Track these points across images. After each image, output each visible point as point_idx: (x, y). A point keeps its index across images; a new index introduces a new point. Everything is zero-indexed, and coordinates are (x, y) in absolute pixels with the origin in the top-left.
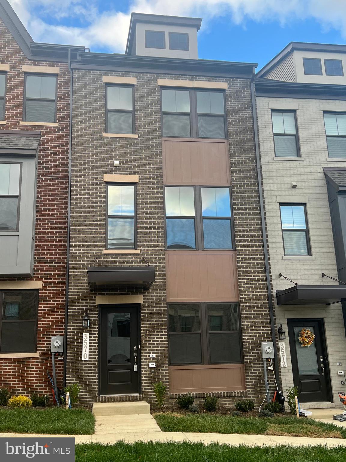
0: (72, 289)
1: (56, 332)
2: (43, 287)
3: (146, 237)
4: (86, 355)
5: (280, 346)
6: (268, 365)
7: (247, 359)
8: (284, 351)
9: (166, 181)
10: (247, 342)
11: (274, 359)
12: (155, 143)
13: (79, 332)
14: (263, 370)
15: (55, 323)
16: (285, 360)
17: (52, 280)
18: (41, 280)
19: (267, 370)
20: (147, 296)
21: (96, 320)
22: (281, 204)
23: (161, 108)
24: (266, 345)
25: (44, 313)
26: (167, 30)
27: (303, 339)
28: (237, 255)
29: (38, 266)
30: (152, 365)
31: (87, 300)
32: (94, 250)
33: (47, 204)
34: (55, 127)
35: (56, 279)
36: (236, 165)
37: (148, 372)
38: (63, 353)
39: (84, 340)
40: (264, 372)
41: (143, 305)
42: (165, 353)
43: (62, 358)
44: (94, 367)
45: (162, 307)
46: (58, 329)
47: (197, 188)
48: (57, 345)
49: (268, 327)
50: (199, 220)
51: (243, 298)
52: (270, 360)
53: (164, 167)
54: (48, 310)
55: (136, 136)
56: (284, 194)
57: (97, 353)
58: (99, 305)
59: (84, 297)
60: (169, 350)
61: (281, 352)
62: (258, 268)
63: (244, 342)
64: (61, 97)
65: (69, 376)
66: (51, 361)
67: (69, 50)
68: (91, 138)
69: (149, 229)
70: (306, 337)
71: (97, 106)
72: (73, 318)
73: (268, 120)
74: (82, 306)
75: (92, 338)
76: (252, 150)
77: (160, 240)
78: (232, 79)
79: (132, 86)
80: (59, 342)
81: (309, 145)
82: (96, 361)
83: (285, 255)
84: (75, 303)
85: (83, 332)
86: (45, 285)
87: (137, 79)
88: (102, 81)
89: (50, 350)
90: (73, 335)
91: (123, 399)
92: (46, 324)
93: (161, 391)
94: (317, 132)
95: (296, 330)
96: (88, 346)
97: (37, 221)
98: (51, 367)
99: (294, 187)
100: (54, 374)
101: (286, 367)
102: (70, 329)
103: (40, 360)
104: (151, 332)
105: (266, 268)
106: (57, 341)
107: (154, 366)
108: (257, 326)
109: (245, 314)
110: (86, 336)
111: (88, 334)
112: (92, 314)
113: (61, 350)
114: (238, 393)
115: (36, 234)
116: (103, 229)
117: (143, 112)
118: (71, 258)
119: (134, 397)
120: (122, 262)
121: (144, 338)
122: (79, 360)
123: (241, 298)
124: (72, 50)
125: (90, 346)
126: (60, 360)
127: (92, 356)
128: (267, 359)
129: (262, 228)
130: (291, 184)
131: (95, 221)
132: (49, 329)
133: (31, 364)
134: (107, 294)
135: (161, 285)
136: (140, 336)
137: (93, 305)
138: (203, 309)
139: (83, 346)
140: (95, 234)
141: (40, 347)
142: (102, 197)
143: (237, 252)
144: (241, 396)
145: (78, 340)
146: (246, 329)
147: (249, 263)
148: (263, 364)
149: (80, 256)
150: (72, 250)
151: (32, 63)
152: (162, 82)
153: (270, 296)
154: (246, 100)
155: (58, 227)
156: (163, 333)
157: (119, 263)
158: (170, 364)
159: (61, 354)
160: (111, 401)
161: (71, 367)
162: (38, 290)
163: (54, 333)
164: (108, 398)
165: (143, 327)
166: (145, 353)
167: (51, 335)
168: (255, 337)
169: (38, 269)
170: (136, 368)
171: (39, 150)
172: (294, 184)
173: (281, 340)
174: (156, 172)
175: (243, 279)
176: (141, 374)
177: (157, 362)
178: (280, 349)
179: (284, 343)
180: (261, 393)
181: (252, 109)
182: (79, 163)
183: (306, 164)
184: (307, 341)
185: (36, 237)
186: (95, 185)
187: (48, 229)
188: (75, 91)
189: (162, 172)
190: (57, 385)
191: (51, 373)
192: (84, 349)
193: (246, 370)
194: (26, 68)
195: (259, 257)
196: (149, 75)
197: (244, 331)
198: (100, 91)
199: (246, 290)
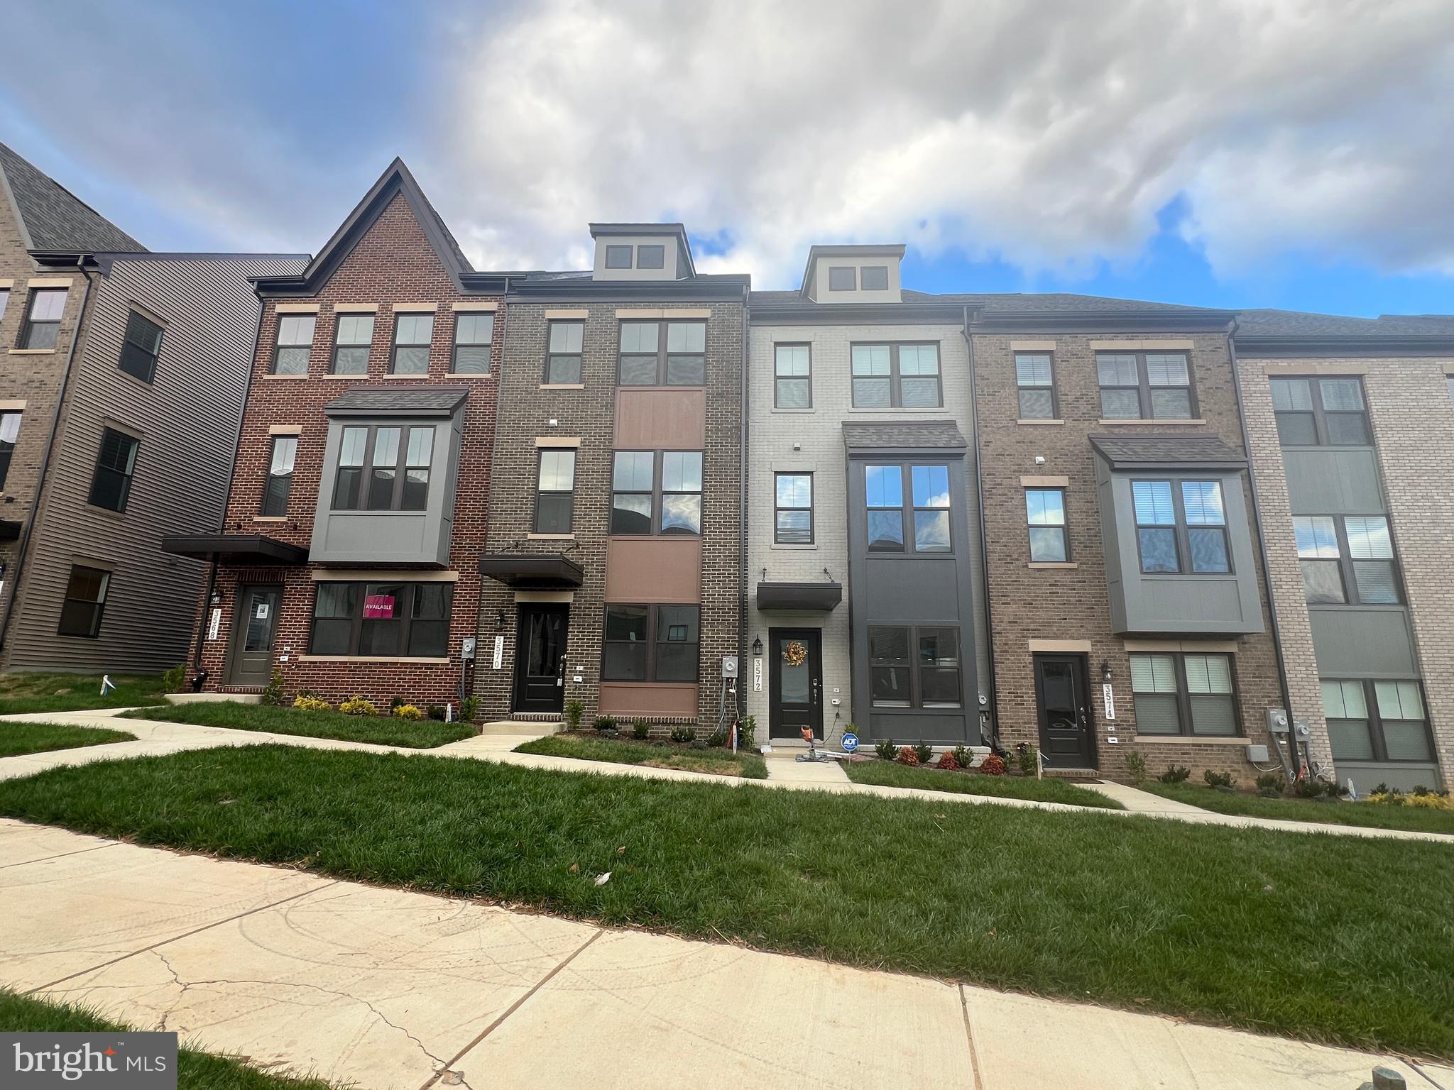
1: (469, 634)
2: (459, 580)
3: (584, 518)
4: (498, 662)
5: (756, 663)
6: (729, 686)
7: (703, 677)
8: (760, 669)
9: (616, 445)
10: (705, 656)
11: (737, 679)
12: (606, 394)
13: (492, 634)
14: (721, 692)
15: (470, 624)
16: (760, 682)
17: (470, 571)
18: (457, 570)
19: (727, 692)
20: (578, 594)
21: (513, 621)
22: (777, 473)
23: (618, 348)
24: (728, 661)
25: (458, 610)
26: (636, 243)
27: (789, 655)
28: (704, 542)
29: (455, 553)
30: (578, 679)
31: (505, 597)
32: (517, 534)
33: (471, 476)
34: (486, 379)
36: (714, 421)
37: (572, 688)
38: (474, 659)
39: (496, 644)
40: (721, 695)
41: (573, 604)
42: (595, 665)
43: (473, 666)
44: (507, 678)
45: (598, 608)
46: (470, 631)
47: (658, 452)
48: (468, 650)
49: (735, 638)
50: (657, 496)
51: (705, 599)
52: (732, 681)
53: (616, 426)
54: (463, 607)
55: (582, 386)
56: (781, 460)
57: (512, 661)
58: (518, 603)
59: (500, 593)
60: (602, 662)
61: (751, 671)
62: (729, 560)
63: (702, 656)
64: (497, 340)
65: (477, 687)
66: (461, 669)
67: (507, 278)
68: (525, 391)
69: (588, 508)
70: (795, 653)
71: (536, 349)
72: (486, 617)
73: (768, 358)
74: (497, 603)
75: (507, 643)
76: (737, 401)
77: (604, 523)
78: (717, 304)
79: (582, 321)
80: (470, 645)
81: (825, 390)
82: (510, 671)
83: (776, 543)
85: (497, 635)
86: (462, 576)
87: (589, 311)
88: (544, 317)
89: (461, 655)
90: (485, 638)
91: (538, 719)
92: (459, 624)
93: (576, 712)
94: (838, 372)
95: (783, 642)
96: (501, 652)
97: (457, 498)
98: (462, 676)
99: (797, 449)
100: (463, 684)
101: (761, 690)
102: (483, 631)
103: (450, 667)
104: (580, 639)
105: (741, 559)
106: (468, 644)
108: (721, 635)
109: (706, 620)
111: (502, 637)
112: (509, 614)
113: (472, 656)
114: (682, 719)
116: (530, 508)
117: (593, 355)
119: (552, 717)
120: (551, 549)
121: (570, 646)
122: (490, 668)
123: (702, 598)
124: (510, 279)
125: (503, 652)
126: (471, 668)
127: (505, 665)
128: (728, 679)
129: (740, 505)
130: (793, 445)
131: (522, 498)
132: (462, 631)
133: (439, 671)
134: (529, 590)
135: (598, 579)
136: (567, 643)
137: (511, 602)
138: (652, 610)
139: (495, 652)
140: (520, 514)
141: (449, 651)
142: (533, 466)
143: (704, 539)
144: (689, 724)
145: (490, 645)
146: (705, 639)
147: (719, 553)
148: (722, 685)
149: (499, 541)
150: (491, 534)
151: (465, 299)
152: (621, 313)
154: (735, 331)
156: (596, 641)
157: (547, 550)
158: (602, 679)
159: (472, 660)
160: (524, 720)
161: (481, 677)
162: (453, 582)
163: (466, 636)
164: (520, 716)
165: (571, 632)
166: (570, 664)
167: (463, 638)
168: (716, 650)
169: (454, 557)
170: (559, 683)
172: (797, 445)
173: (756, 656)
174: (604, 433)
175: (709, 574)
176: (564, 690)
177: (585, 675)
178: (751, 667)
179: (758, 659)
181: (744, 345)
182: (507, 424)
183: (818, 418)
184: (795, 658)
185: (455, 518)
186: (525, 452)
189: (612, 433)
191: (461, 683)
192: (496, 656)
193: (700, 692)
194: (457, 307)
195: (733, 546)
196: (605, 306)
197: (703, 641)
198: (542, 330)
199: (711, 588)
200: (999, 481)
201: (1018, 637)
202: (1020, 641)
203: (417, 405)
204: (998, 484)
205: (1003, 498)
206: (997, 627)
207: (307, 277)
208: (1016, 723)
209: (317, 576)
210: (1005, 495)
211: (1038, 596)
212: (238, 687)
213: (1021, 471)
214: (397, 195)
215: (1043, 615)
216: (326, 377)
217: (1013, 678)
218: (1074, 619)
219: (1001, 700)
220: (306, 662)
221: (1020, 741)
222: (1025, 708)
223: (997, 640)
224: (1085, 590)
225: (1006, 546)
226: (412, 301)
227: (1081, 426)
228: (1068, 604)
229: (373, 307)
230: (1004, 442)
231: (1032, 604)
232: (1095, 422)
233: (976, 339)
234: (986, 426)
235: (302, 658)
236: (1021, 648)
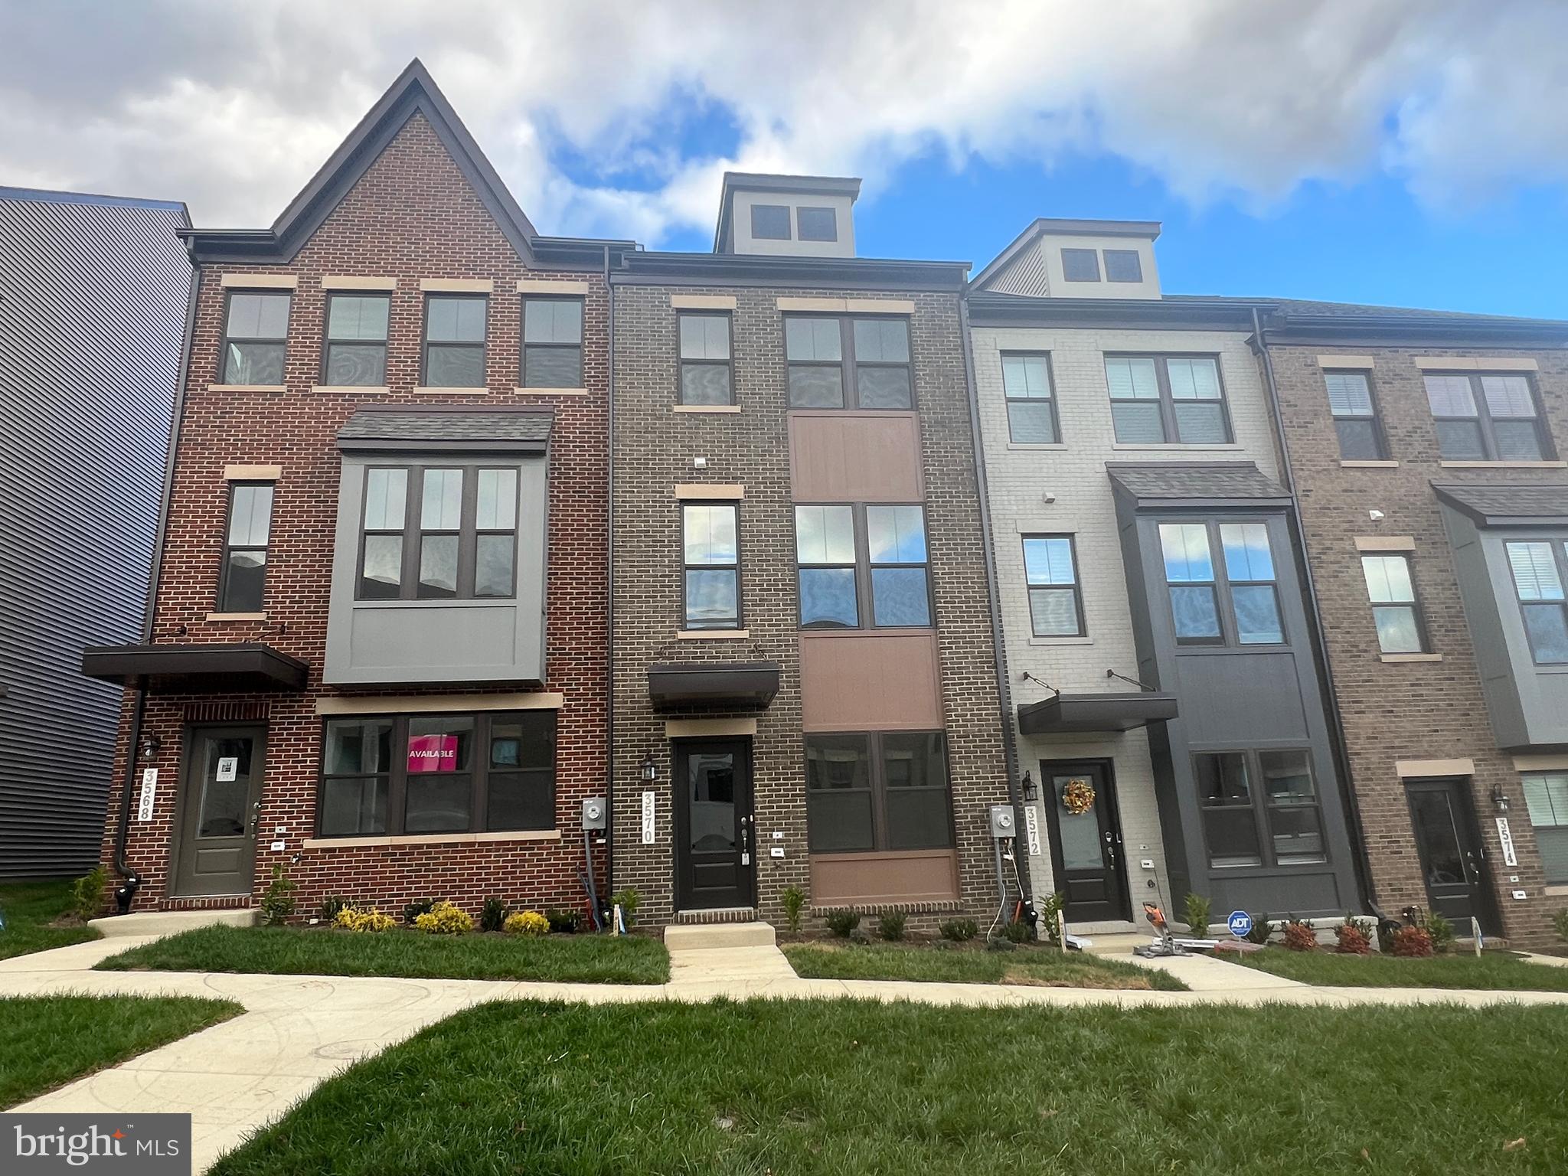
0: (619, 708)
1: (591, 791)
2: (565, 705)
3: (759, 605)
4: (649, 833)
5: (1028, 814)
6: (1004, 850)
7: (963, 839)
8: (1036, 823)
9: (796, 493)
10: (962, 806)
11: (1014, 839)
12: (773, 420)
13: (636, 790)
14: (994, 860)
15: (589, 775)
16: (1037, 841)
17: (581, 691)
18: (561, 690)
19: (1003, 859)
20: (763, 721)
21: (667, 767)
22: (1025, 535)
23: (785, 354)
24: (999, 813)
25: (567, 754)
26: (793, 203)
27: (1071, 800)
28: (941, 638)
29: (555, 664)
30: (778, 852)
31: (649, 730)
32: (659, 633)
33: (569, 545)
34: (580, 397)
35: (589, 689)
36: (935, 461)
37: (769, 867)
38: (605, 830)
39: (644, 805)
40: (995, 865)
41: (756, 737)
42: (801, 829)
43: (604, 841)
44: (665, 857)
45: (795, 741)
46: (594, 785)
47: (859, 507)
48: (593, 816)
49: (1002, 777)
50: (863, 571)
51: (952, 721)
52: (1008, 841)
53: (792, 468)
54: (575, 748)
55: (737, 409)
56: (1030, 517)
57: (670, 830)
58: (672, 739)
59: (642, 724)
60: (810, 823)
61: (1028, 826)
62: (981, 662)
63: (957, 806)
64: (592, 339)
65: (618, 875)
66: (584, 847)
67: (606, 248)
68: (651, 415)
69: (765, 590)
70: (1078, 796)
71: (661, 353)
72: (623, 763)
73: (994, 372)
74: (639, 741)
75: (661, 802)
76: (965, 432)
77: (789, 612)
78: (922, 295)
79: (727, 312)
80: (598, 810)
81: (1077, 418)
82: (669, 845)
83: (1034, 636)
84: (626, 735)
85: (643, 790)
86: (568, 700)
87: (738, 300)
88: (670, 306)
89: (581, 824)
90: (623, 796)
91: (722, 918)
92: (572, 775)
93: (794, 903)
94: (1093, 394)
95: (1058, 782)
96: (653, 816)
97: (550, 579)
98: (585, 858)
99: (1051, 501)
100: (589, 871)
101: (1039, 853)
102: (619, 784)
103: (562, 844)
104: (773, 790)
105: (996, 662)
106: (593, 809)
107: (782, 854)
108: (981, 775)
109: (957, 753)
110: (648, 799)
111: (653, 794)
112: (658, 756)
113: (601, 826)
114: (945, 904)
115: (549, 604)
116: (676, 591)
117: (749, 363)
118: (617, 649)
119: (744, 914)
120: (714, 654)
121: (760, 802)
122: (637, 843)
123: (949, 721)
124: (611, 248)
125: (656, 817)
126: (601, 845)
127: (661, 837)
128: (1002, 840)
129: (987, 582)
130: (1044, 495)
131: (661, 576)
132: (578, 786)
133: (545, 852)
134: (687, 718)
135: (791, 698)
136: (753, 797)
137: (661, 738)
138: (875, 743)
139: (644, 817)
140: (661, 602)
141: (561, 820)
142: (674, 528)
143: (941, 632)
144: (951, 912)
145: (634, 806)
146: (959, 781)
147: (965, 653)
148: (993, 849)
149: (633, 644)
150: (619, 633)
151: (536, 275)
152: (784, 303)
153: (1005, 717)
154: (950, 333)
155: (590, 588)
156: (798, 792)
157: (708, 657)
158: (812, 851)
159: (602, 832)
160: (699, 923)
161: (623, 859)
162: (555, 710)
163: (588, 793)
164: (693, 916)
165: (758, 780)
166: (763, 830)
167: (583, 797)
168: (977, 797)
169: (552, 670)
170: (745, 859)
171: (553, 441)
172: (1050, 495)
173: (1028, 803)
174: (778, 478)
175: (953, 684)
176: (755, 870)
177: (787, 846)
178: (1028, 820)
179: (1034, 808)
180: (992, 905)
181: (964, 350)
182: (628, 464)
183: (1071, 457)
184: (1079, 803)
185: (549, 609)
186: (660, 507)
187: (572, 594)
188: (618, 326)
189: (789, 478)
190: (596, 892)
191: (584, 870)
192: (645, 824)
193: (961, 861)
194: (524, 286)
195: (983, 642)
196: (759, 291)
197: (956, 784)
198: (668, 324)
199: (960, 705)
200: (1328, 544)
201: (1381, 758)
202: (1385, 763)
203: (485, 435)
204: (1328, 548)
205: (1336, 567)
206: (1353, 745)
207: (279, 233)
208: (1395, 879)
209: (325, 707)
210: (1338, 562)
211: (1398, 701)
212: (195, 898)
213: (1353, 531)
214: (413, 115)
215: (1408, 725)
216: (316, 389)
217: (1383, 816)
218: (1447, 730)
219: (1372, 848)
220: (316, 850)
221: (1405, 905)
222: (1404, 858)
223: (1356, 764)
224: (1455, 689)
225: (1348, 633)
226: (451, 276)
227: (1420, 469)
228: (1438, 710)
229: (389, 283)
230: (1326, 491)
231: (1392, 712)
232: (1435, 465)
233: (1273, 351)
234: (1302, 470)
235: (309, 843)
236: (1387, 774)
